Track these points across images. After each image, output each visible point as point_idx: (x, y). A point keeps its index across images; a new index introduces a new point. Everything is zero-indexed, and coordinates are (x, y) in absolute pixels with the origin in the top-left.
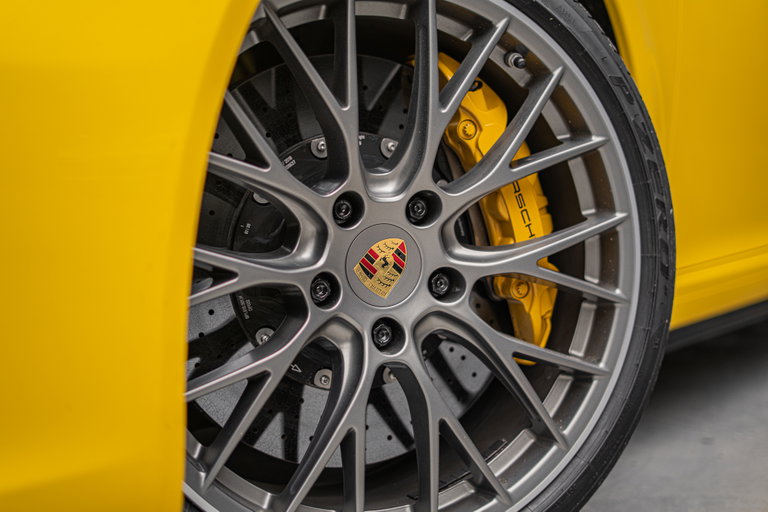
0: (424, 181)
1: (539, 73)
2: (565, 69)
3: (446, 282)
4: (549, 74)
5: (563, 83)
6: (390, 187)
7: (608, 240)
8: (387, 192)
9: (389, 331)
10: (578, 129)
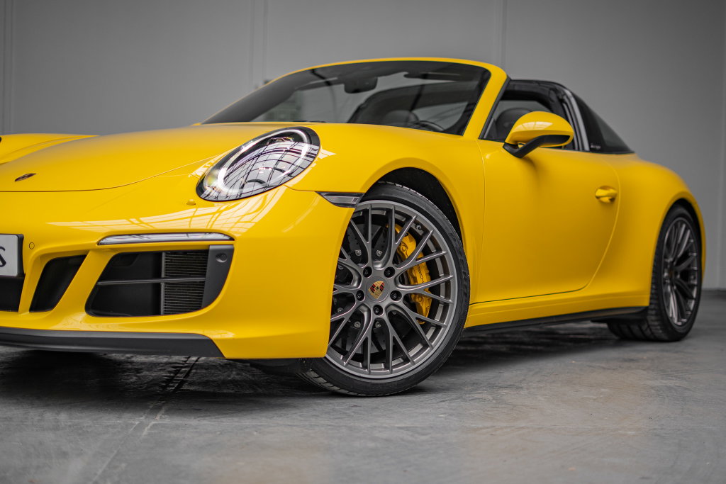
0: (390, 264)
1: (426, 231)
2: (434, 231)
3: (396, 295)
4: (429, 232)
5: (433, 235)
6: (380, 266)
7: (448, 283)
8: (379, 267)
9: (378, 309)
10: (438, 249)
